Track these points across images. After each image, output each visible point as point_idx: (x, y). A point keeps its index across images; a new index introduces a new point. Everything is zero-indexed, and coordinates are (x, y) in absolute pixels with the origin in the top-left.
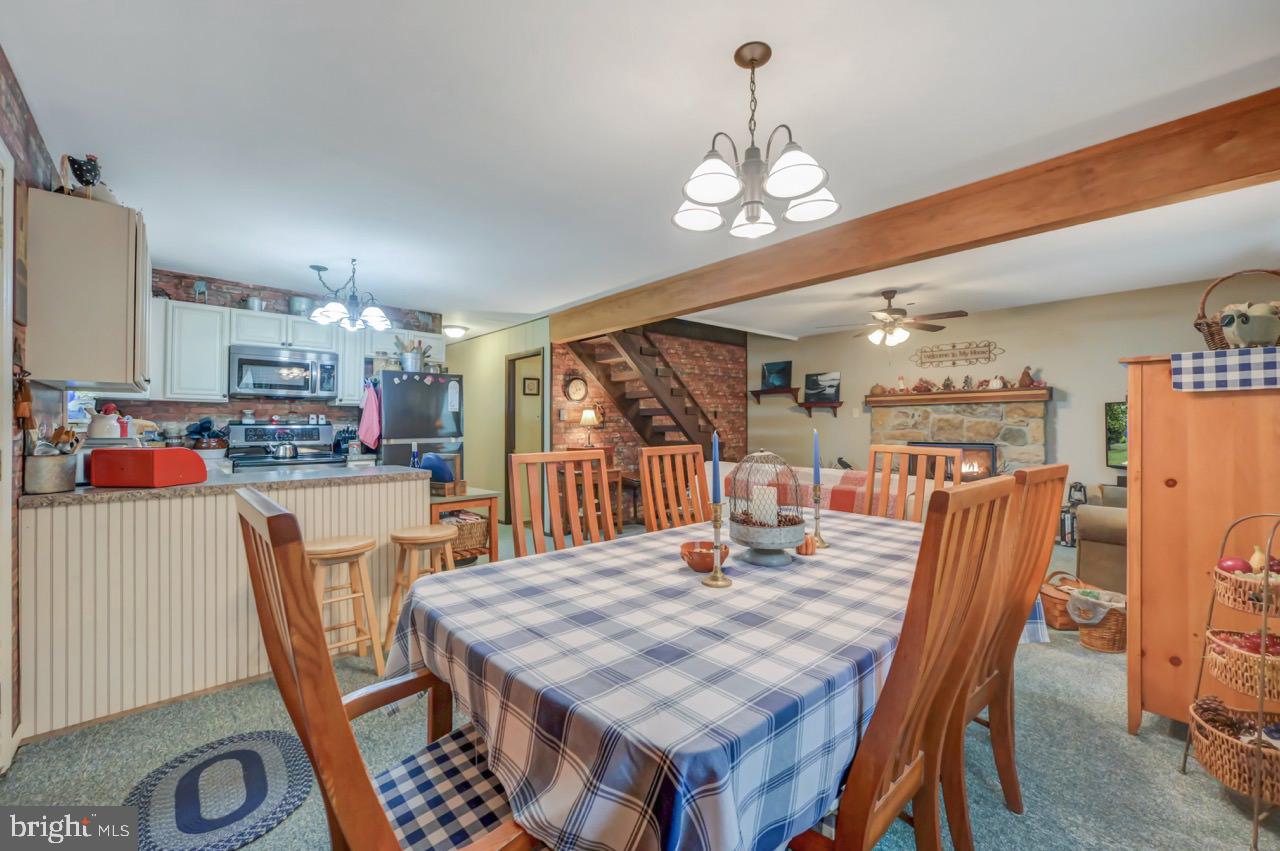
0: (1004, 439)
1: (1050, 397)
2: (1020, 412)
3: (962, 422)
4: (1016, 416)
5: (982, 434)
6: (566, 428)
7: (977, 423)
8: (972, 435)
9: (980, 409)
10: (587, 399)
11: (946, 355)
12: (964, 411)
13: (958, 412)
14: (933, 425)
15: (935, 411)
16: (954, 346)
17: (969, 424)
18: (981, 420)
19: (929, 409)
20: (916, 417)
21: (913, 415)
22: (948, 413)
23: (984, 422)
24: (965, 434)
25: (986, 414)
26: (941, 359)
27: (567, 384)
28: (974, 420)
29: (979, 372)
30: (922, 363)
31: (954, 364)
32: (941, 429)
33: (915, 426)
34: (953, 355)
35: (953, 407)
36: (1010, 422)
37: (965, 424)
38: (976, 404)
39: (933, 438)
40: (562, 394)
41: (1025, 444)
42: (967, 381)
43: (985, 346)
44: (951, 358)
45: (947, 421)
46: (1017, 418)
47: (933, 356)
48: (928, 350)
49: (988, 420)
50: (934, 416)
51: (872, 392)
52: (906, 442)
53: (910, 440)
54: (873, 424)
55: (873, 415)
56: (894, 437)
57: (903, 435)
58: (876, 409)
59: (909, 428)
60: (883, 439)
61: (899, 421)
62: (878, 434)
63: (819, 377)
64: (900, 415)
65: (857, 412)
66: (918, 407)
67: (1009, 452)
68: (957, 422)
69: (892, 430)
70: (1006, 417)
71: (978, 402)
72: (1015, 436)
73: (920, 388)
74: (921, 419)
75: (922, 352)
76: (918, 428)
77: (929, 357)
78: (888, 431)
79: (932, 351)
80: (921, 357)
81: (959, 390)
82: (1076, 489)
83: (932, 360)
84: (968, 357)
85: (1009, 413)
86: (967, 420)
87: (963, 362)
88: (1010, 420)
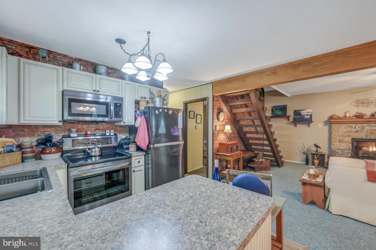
6: (218, 134)
10: (224, 121)
11: (372, 103)
14: (367, 131)
15: (369, 126)
19: (364, 125)
20: (357, 128)
21: (355, 127)
27: (218, 114)
30: (357, 106)
33: (356, 132)
39: (366, 137)
40: (216, 118)
45: (375, 130)
47: (364, 103)
48: (361, 100)
51: (331, 117)
52: (351, 138)
53: (353, 137)
54: (332, 130)
55: (332, 127)
56: (344, 136)
57: (349, 135)
58: (334, 124)
59: (353, 133)
60: (337, 136)
61: (347, 130)
62: (335, 135)
63: (301, 111)
64: (348, 127)
65: (321, 125)
66: (358, 124)
69: (343, 133)
73: (358, 116)
74: (359, 129)
75: (358, 101)
76: (358, 133)
77: (362, 103)
78: (340, 134)
79: (363, 101)
80: (357, 103)
83: (363, 105)
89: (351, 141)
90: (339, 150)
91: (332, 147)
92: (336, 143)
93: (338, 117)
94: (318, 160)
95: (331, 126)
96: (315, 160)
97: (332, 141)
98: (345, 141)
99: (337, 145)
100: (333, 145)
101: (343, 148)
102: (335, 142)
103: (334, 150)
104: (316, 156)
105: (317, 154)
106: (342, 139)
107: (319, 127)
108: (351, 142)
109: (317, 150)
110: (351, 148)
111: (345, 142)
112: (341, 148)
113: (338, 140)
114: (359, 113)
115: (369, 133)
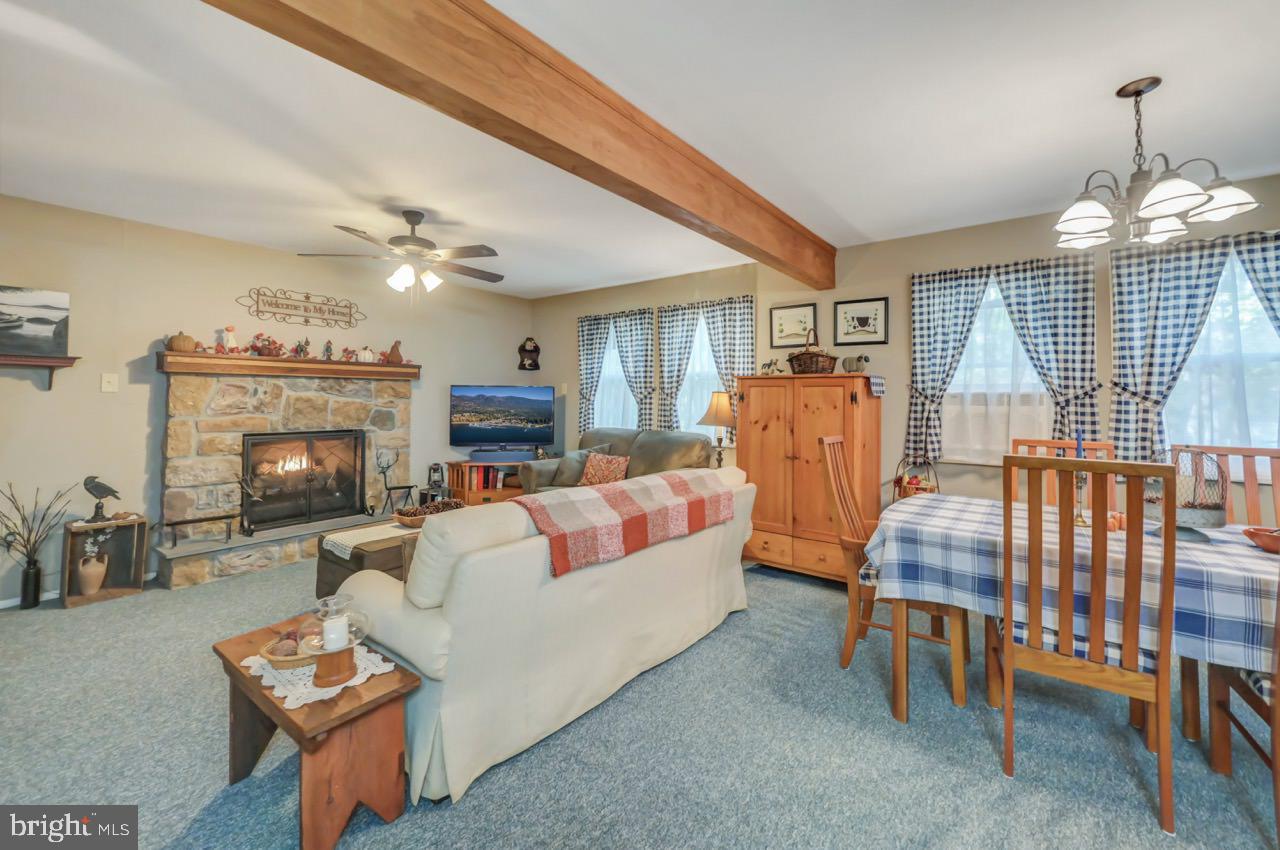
0: (373, 423)
1: (412, 374)
2: (390, 391)
3: (327, 402)
4: (386, 396)
5: (349, 417)
7: (346, 404)
8: (339, 419)
9: (350, 387)
11: (296, 308)
12: (331, 388)
13: (323, 389)
14: (288, 402)
15: (292, 387)
16: (307, 298)
17: (336, 406)
18: (350, 400)
19: (281, 382)
20: (261, 395)
21: (256, 392)
22: (307, 389)
23: (353, 403)
24: (330, 417)
25: (356, 393)
26: (287, 311)
28: (342, 399)
29: (341, 338)
30: (258, 311)
31: (307, 321)
32: (299, 411)
33: (257, 409)
34: (306, 310)
35: (317, 381)
36: (378, 403)
37: (331, 405)
38: (345, 379)
39: (285, 425)
41: (393, 427)
42: (328, 348)
43: (346, 306)
44: (302, 312)
45: (308, 400)
46: (387, 398)
47: (277, 305)
48: (269, 293)
49: (357, 400)
50: (287, 392)
51: (169, 345)
52: (241, 434)
53: (247, 430)
54: (171, 405)
55: (172, 388)
56: (218, 428)
57: (235, 424)
58: (179, 378)
59: (249, 412)
60: (194, 431)
61: (229, 400)
62: (184, 423)
64: (233, 390)
65: (115, 381)
66: (264, 379)
67: (378, 437)
68: (320, 402)
69: (215, 415)
70: (376, 397)
71: (349, 377)
72: (384, 419)
73: (264, 349)
74: (268, 399)
75: (259, 294)
76: (263, 412)
77: (270, 305)
78: (206, 418)
79: (275, 297)
80: (257, 302)
81: (325, 358)
82: (435, 470)
83: (275, 310)
84: (326, 316)
85: (379, 392)
86: (334, 400)
87: (319, 322)
88: (380, 401)
89: (240, 443)
90: (199, 490)
91: (171, 484)
92: (189, 462)
93: (197, 345)
94: (100, 559)
95: (169, 386)
96: (86, 562)
97: (170, 453)
98: (220, 447)
99: (192, 468)
100: (176, 470)
101: (214, 479)
102: (185, 457)
103: (179, 493)
104: (94, 543)
105: (101, 531)
106: (211, 442)
107: (106, 387)
108: (240, 450)
109: (99, 508)
110: (240, 474)
111: (221, 451)
112: (208, 480)
113: (194, 444)
114: (265, 337)
115: (292, 411)
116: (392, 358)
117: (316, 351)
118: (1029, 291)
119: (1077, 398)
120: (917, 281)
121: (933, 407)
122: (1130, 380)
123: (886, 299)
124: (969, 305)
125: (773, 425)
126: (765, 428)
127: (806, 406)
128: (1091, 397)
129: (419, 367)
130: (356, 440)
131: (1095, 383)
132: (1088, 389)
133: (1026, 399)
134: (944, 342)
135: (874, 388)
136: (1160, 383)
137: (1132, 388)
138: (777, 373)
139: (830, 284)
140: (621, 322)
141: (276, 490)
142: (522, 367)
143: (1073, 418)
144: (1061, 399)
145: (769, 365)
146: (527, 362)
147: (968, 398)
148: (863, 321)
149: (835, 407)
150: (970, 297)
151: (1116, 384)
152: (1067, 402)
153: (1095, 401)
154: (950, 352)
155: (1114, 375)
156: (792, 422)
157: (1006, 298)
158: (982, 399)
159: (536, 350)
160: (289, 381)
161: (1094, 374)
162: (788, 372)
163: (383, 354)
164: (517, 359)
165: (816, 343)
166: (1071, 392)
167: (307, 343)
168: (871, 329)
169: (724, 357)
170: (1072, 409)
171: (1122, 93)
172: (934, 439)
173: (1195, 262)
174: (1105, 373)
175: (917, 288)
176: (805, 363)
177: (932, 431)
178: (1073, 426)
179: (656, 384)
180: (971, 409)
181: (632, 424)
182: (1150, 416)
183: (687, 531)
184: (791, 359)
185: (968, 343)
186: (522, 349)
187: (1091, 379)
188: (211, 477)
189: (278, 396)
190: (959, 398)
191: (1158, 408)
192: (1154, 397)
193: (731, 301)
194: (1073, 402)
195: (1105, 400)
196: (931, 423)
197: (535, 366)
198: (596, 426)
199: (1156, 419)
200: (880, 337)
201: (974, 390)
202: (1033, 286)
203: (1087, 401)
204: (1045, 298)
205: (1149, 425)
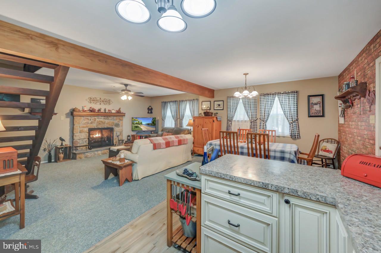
0: (115, 126)
1: (123, 115)
2: (118, 119)
3: (105, 122)
5: (110, 125)
7: (109, 122)
8: (108, 125)
9: (110, 118)
11: (98, 101)
12: (106, 118)
13: (104, 119)
14: (97, 122)
15: (98, 118)
16: (100, 99)
17: (107, 122)
19: (96, 117)
20: (92, 120)
21: (91, 119)
22: (101, 119)
23: (111, 122)
24: (106, 125)
26: (96, 102)
29: (108, 107)
30: (90, 102)
31: (100, 104)
33: (91, 123)
34: (100, 101)
35: (103, 117)
36: (116, 122)
37: (106, 122)
38: (109, 116)
39: (97, 127)
41: (119, 127)
42: (105, 110)
43: (108, 100)
45: (101, 121)
46: (118, 120)
47: (94, 101)
48: (92, 98)
49: (111, 121)
50: (97, 120)
51: (73, 110)
52: (88, 129)
54: (74, 123)
55: (75, 119)
56: (83, 127)
57: (87, 126)
58: (76, 117)
59: (89, 124)
60: (79, 128)
61: (85, 121)
63: (41, 101)
64: (86, 119)
65: (63, 117)
66: (92, 117)
67: (116, 129)
68: (104, 122)
69: (83, 125)
70: (116, 120)
71: (110, 116)
72: (117, 125)
73: (92, 110)
74: (93, 121)
75: (90, 98)
76: (92, 124)
77: (93, 101)
78: (81, 125)
79: (94, 99)
80: (90, 100)
81: (104, 112)
82: (129, 137)
83: (94, 102)
84: (104, 103)
85: (116, 119)
86: (107, 121)
87: (103, 104)
88: (117, 121)
89: (88, 130)
90: (80, 140)
91: (75, 139)
93: (79, 110)
94: (62, 154)
96: (60, 154)
97: (74, 133)
99: (79, 135)
100: (76, 136)
101: (83, 138)
102: (77, 133)
103: (76, 141)
104: (62, 150)
105: (62, 148)
106: (82, 130)
107: (61, 119)
108: (88, 132)
109: (62, 143)
110: (88, 137)
111: (84, 132)
112: (82, 138)
113: (79, 131)
114: (92, 108)
115: (98, 123)
116: (119, 112)
117: (102, 111)
118: (247, 101)
119: (253, 121)
120: (228, 98)
121: (230, 123)
122: (262, 118)
123: (223, 101)
124: (237, 103)
125: (200, 126)
126: (198, 127)
127: (205, 123)
128: (256, 121)
129: (125, 114)
130: (111, 130)
131: (257, 118)
132: (256, 119)
133: (246, 121)
134: (232, 110)
135: (218, 119)
136: (266, 119)
137: (262, 119)
138: (201, 116)
139: (213, 97)
140: (171, 103)
141: (94, 141)
142: (148, 113)
143: (253, 125)
144: (251, 121)
145: (200, 114)
146: (150, 112)
147: (236, 121)
148: (219, 105)
149: (210, 123)
150: (237, 101)
151: (260, 119)
152: (252, 122)
153: (257, 122)
154: (233, 112)
155: (260, 117)
156: (203, 126)
157: (243, 102)
158: (238, 121)
159: (152, 109)
160: (98, 117)
161: (257, 117)
162: (204, 116)
163: (116, 111)
164: (147, 111)
165: (210, 109)
166: (253, 120)
167: (101, 109)
168: (220, 107)
169: (192, 112)
170: (253, 123)
171: (244, 74)
172: (230, 129)
173: (271, 97)
174: (258, 117)
175: (228, 99)
176: (207, 114)
177: (230, 127)
178: (253, 126)
179: (178, 117)
180: (237, 123)
181: (173, 126)
182: (264, 125)
183: (178, 145)
184: (204, 113)
185: (236, 110)
186: (148, 109)
187: (256, 118)
188: (82, 137)
189: (95, 120)
190: (235, 121)
191: (265, 123)
192: (265, 121)
193: (194, 100)
194: (253, 122)
195: (258, 121)
196: (230, 126)
197: (151, 113)
198: (166, 126)
199: (265, 125)
200: (222, 108)
201: (237, 120)
202: (247, 100)
203: (255, 122)
204: (249, 102)
205: (264, 126)
